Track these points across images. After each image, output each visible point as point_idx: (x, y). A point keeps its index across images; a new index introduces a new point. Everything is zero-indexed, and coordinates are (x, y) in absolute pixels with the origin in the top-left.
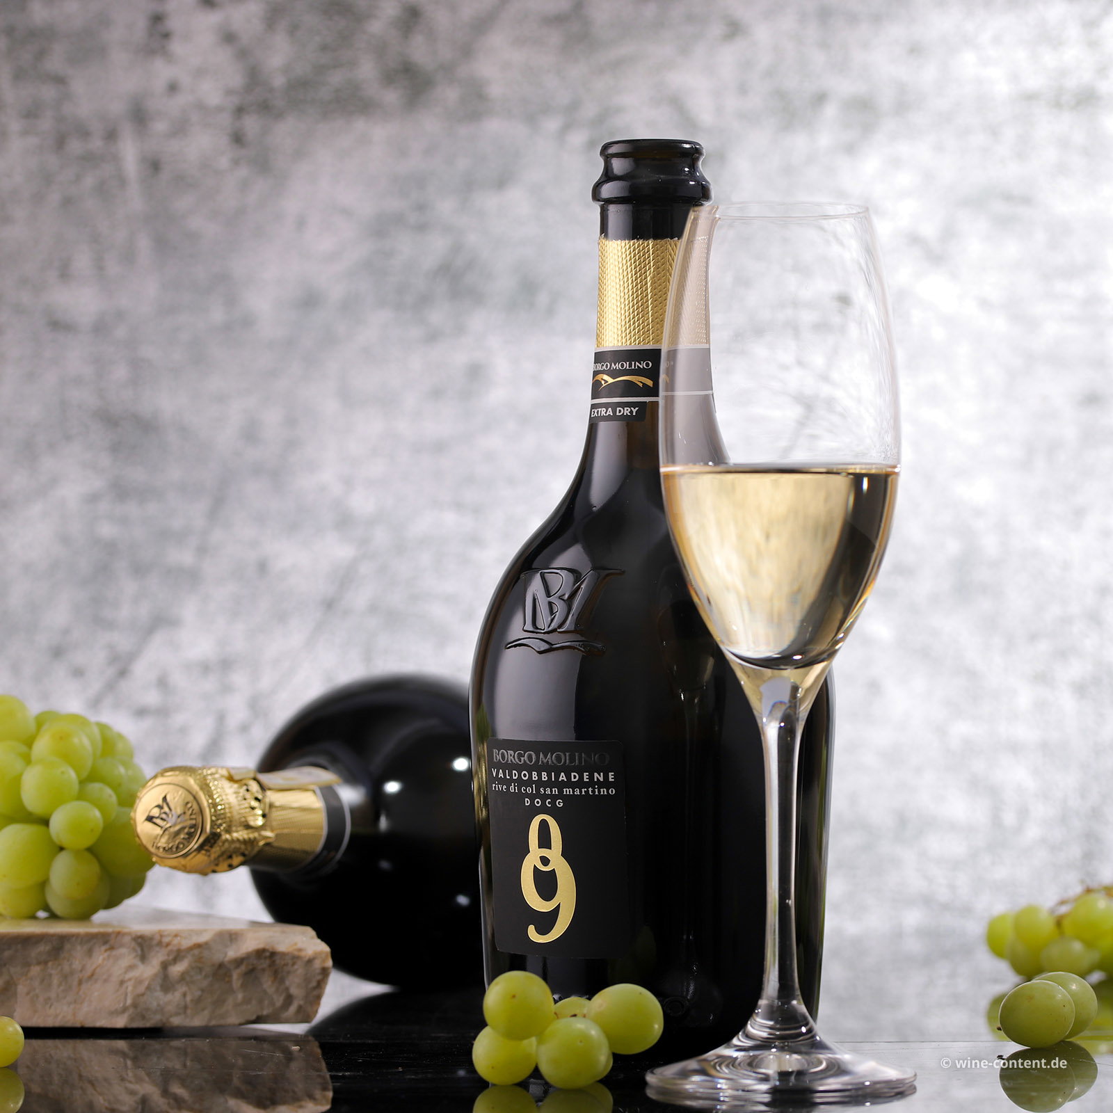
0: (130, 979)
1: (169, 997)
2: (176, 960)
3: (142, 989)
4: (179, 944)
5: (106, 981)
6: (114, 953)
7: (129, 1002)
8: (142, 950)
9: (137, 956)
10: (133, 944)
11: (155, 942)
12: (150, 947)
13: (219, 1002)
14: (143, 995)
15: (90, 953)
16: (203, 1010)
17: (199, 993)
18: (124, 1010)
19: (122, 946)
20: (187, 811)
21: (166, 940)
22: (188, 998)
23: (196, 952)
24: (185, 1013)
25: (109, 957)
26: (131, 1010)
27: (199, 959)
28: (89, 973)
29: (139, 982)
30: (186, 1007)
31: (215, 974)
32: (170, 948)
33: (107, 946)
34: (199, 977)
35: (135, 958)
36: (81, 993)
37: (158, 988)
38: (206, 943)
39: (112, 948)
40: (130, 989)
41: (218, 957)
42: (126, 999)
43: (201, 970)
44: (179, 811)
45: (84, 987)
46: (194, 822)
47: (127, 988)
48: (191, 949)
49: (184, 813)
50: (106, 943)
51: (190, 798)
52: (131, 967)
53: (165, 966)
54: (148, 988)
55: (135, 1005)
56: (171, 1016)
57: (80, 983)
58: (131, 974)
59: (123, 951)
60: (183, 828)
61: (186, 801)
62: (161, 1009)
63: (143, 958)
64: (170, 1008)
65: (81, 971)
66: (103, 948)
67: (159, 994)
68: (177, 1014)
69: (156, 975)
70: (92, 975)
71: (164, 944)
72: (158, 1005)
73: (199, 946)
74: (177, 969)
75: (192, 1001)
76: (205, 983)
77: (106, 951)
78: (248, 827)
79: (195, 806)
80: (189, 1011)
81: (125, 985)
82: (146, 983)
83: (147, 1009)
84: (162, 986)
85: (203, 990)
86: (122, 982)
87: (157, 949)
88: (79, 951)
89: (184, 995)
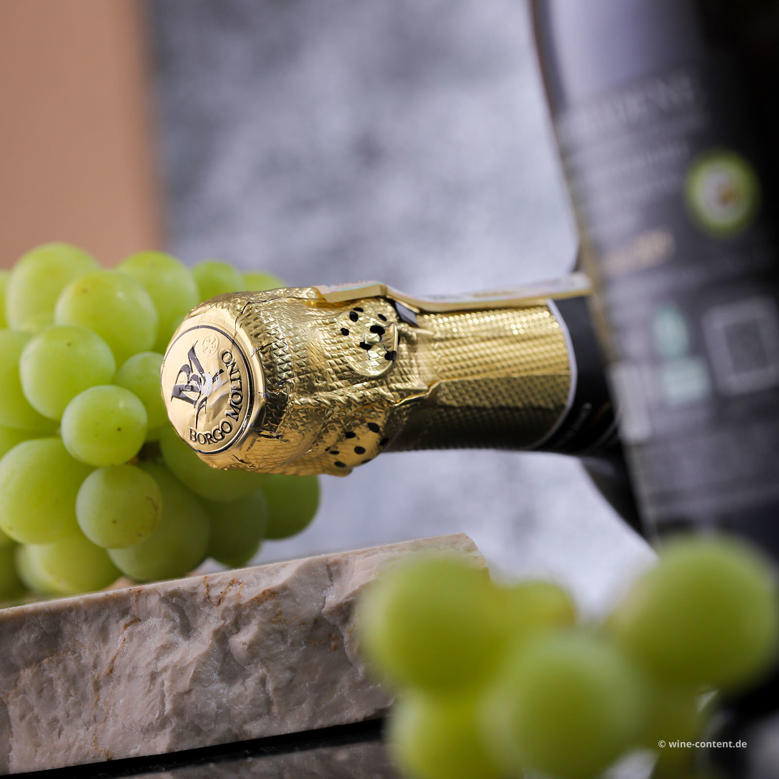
0: (165, 669)
1: (237, 688)
2: (238, 625)
3: (185, 683)
4: (238, 595)
5: (130, 677)
6: (141, 627)
7: (168, 707)
8: (183, 615)
9: (174, 628)
10: (164, 608)
11: (199, 599)
12: (195, 609)
13: (325, 686)
14: (189, 692)
15: (103, 634)
16: (300, 703)
17: (288, 675)
18: (163, 722)
19: (149, 614)
20: (224, 369)
21: (215, 593)
22: (270, 687)
23: (269, 605)
24: (269, 712)
25: (131, 635)
26: (174, 721)
27: (277, 616)
28: (104, 669)
29: (179, 671)
30: (269, 703)
31: (310, 639)
32: (224, 604)
33: (128, 619)
34: (282, 648)
35: (171, 631)
36: (100, 704)
37: (215, 676)
38: (284, 588)
39: (136, 620)
40: (167, 684)
41: (310, 609)
42: (163, 704)
43: (283, 634)
44: (215, 370)
45: (104, 692)
46: (237, 384)
47: (163, 684)
48: (258, 601)
49: (221, 371)
50: (125, 613)
51: (227, 345)
52: (167, 648)
53: (222, 637)
54: (196, 679)
55: (178, 712)
56: (245, 722)
57: (97, 687)
58: (167, 660)
59: (153, 621)
60: (224, 398)
61: (221, 350)
62: (224, 712)
63: (187, 629)
64: (240, 708)
65: (95, 666)
66: (122, 623)
67: (218, 687)
68: (255, 717)
69: (207, 655)
70: (111, 671)
71: (215, 601)
72: (219, 707)
73: (272, 594)
74: (241, 640)
75: (276, 690)
76: (295, 657)
77: (126, 626)
78: (354, 378)
79: (236, 357)
80: (275, 709)
81: (159, 680)
82: (191, 672)
83: (201, 716)
84: (221, 673)
85: (292, 669)
86: (153, 676)
87: (206, 610)
88: (86, 636)
89: (263, 682)
